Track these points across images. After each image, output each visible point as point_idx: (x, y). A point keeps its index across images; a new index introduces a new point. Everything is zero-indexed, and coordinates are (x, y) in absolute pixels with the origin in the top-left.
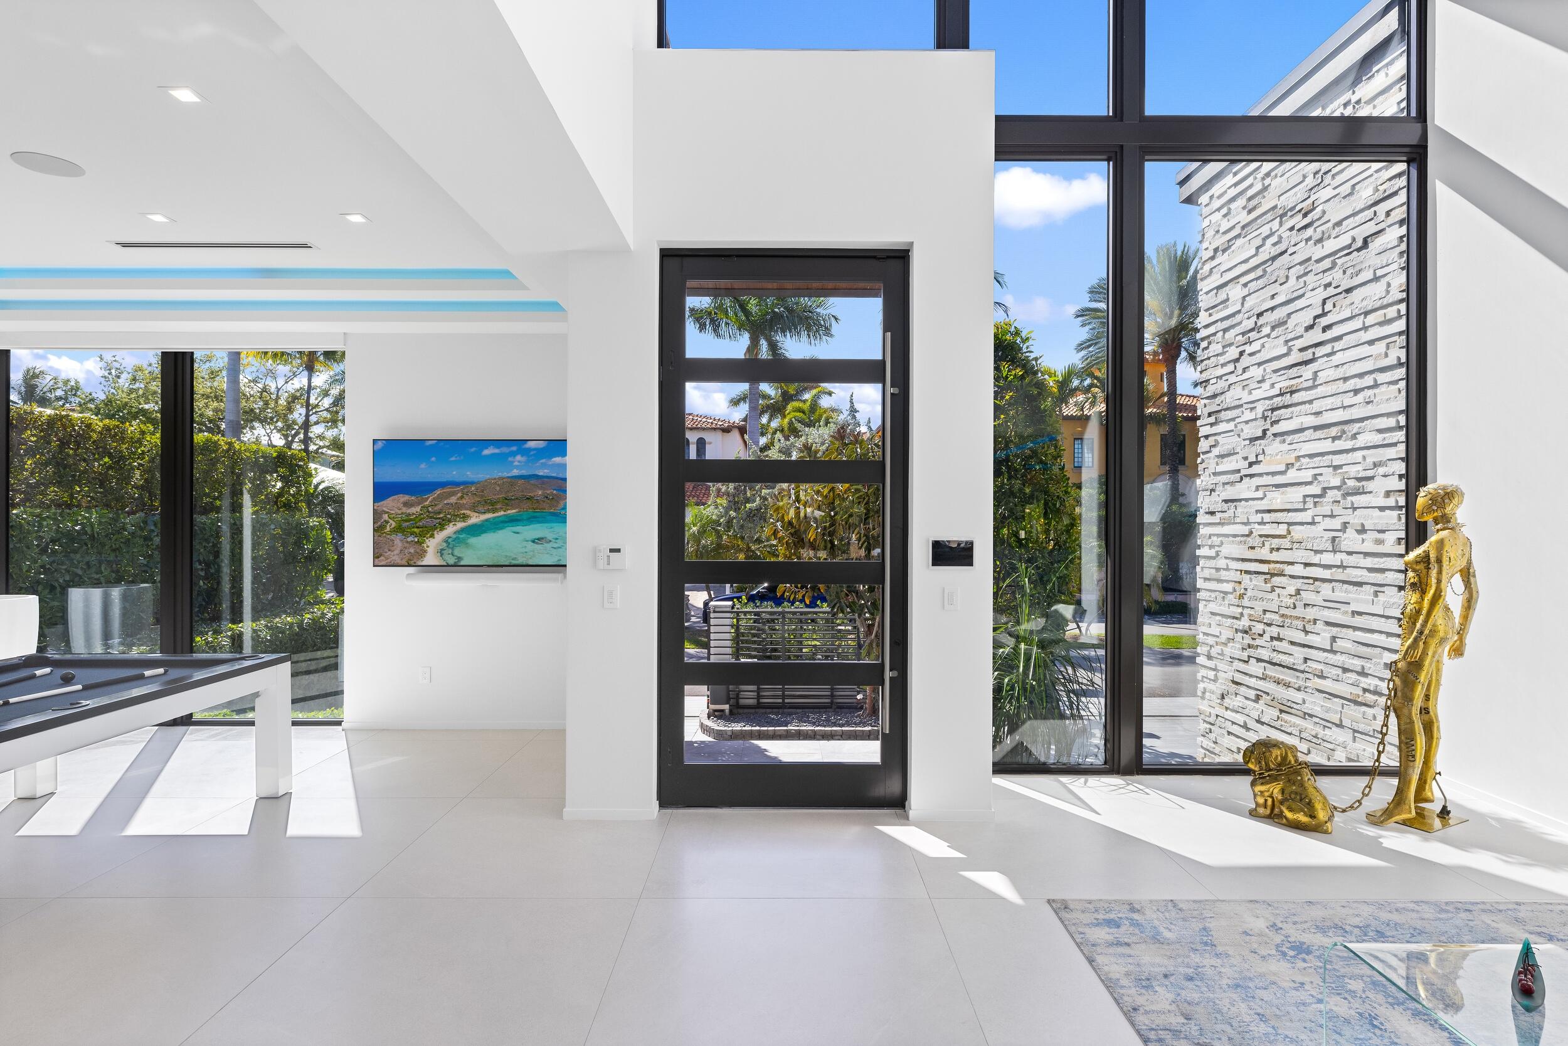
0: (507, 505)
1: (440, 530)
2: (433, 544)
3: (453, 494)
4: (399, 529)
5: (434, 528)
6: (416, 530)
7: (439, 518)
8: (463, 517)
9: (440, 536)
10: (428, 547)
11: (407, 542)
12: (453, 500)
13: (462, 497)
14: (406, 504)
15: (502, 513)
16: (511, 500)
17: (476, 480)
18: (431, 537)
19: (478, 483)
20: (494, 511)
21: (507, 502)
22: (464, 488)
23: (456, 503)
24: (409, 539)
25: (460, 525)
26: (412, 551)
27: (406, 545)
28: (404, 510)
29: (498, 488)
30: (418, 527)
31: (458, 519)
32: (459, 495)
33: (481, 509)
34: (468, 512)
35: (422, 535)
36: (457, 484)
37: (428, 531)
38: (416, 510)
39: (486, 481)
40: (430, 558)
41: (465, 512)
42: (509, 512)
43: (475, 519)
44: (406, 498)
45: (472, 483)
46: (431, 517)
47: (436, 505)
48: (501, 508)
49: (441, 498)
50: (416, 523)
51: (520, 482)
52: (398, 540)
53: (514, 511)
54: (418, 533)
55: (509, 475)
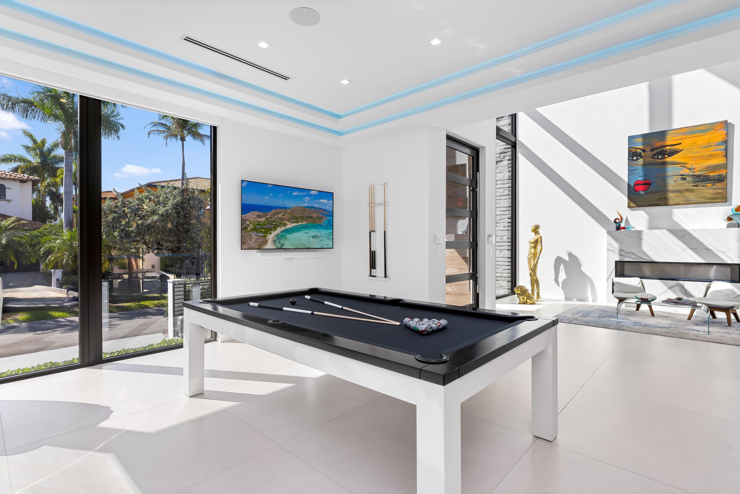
0: (303, 220)
1: (274, 231)
2: (271, 237)
3: (280, 213)
4: (254, 229)
5: (271, 229)
6: (263, 230)
7: (274, 225)
8: (284, 225)
9: (274, 233)
10: (268, 239)
11: (259, 236)
12: (280, 215)
13: (284, 215)
14: (258, 216)
15: (301, 223)
16: (304, 217)
17: (290, 207)
18: (270, 234)
19: (291, 208)
20: (297, 222)
21: (303, 218)
22: (284, 211)
23: (281, 217)
24: (260, 235)
25: (283, 228)
26: (261, 241)
27: (258, 238)
28: (257, 219)
29: (299, 212)
30: (264, 229)
31: (282, 225)
32: (283, 213)
33: (292, 221)
34: (286, 222)
35: (265, 233)
36: (282, 208)
37: (268, 231)
38: (263, 219)
39: (294, 207)
40: (269, 245)
41: (285, 222)
42: (303, 223)
43: (289, 226)
44: (258, 213)
45: (288, 208)
46: (270, 224)
47: (272, 218)
48: (300, 221)
49: (274, 214)
50: (263, 226)
51: (308, 209)
52: (254, 235)
53: (305, 223)
54: (264, 231)
55: (304, 206)
